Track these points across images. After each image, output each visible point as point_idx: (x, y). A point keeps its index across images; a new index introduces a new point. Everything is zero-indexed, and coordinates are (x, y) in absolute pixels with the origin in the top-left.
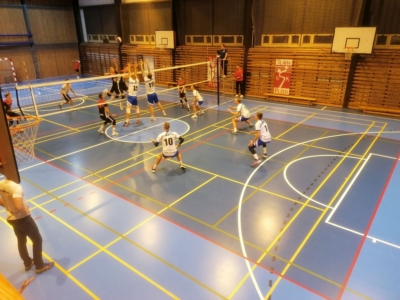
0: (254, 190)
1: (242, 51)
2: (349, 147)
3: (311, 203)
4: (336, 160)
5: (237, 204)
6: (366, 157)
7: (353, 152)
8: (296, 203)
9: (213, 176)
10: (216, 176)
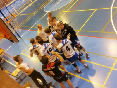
5: (110, 18)
9: (94, 10)
10: (96, 9)
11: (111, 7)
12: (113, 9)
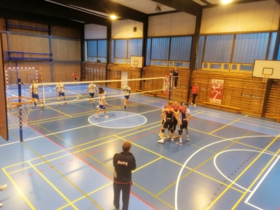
0: (190, 170)
1: (188, 72)
2: (266, 146)
3: (234, 186)
4: (255, 154)
5: (176, 180)
6: (278, 154)
7: (268, 149)
8: (222, 185)
9: (159, 157)
10: (162, 157)
11: (183, 164)
12: (185, 169)
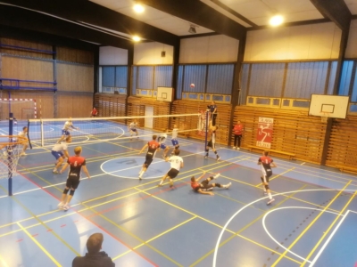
0: (232, 234)
1: (230, 108)
2: (328, 202)
3: (288, 254)
4: (314, 213)
5: (214, 247)
6: (344, 213)
7: (331, 207)
8: (273, 253)
9: (193, 216)
10: (196, 216)
11: (223, 225)
12: (225, 231)
